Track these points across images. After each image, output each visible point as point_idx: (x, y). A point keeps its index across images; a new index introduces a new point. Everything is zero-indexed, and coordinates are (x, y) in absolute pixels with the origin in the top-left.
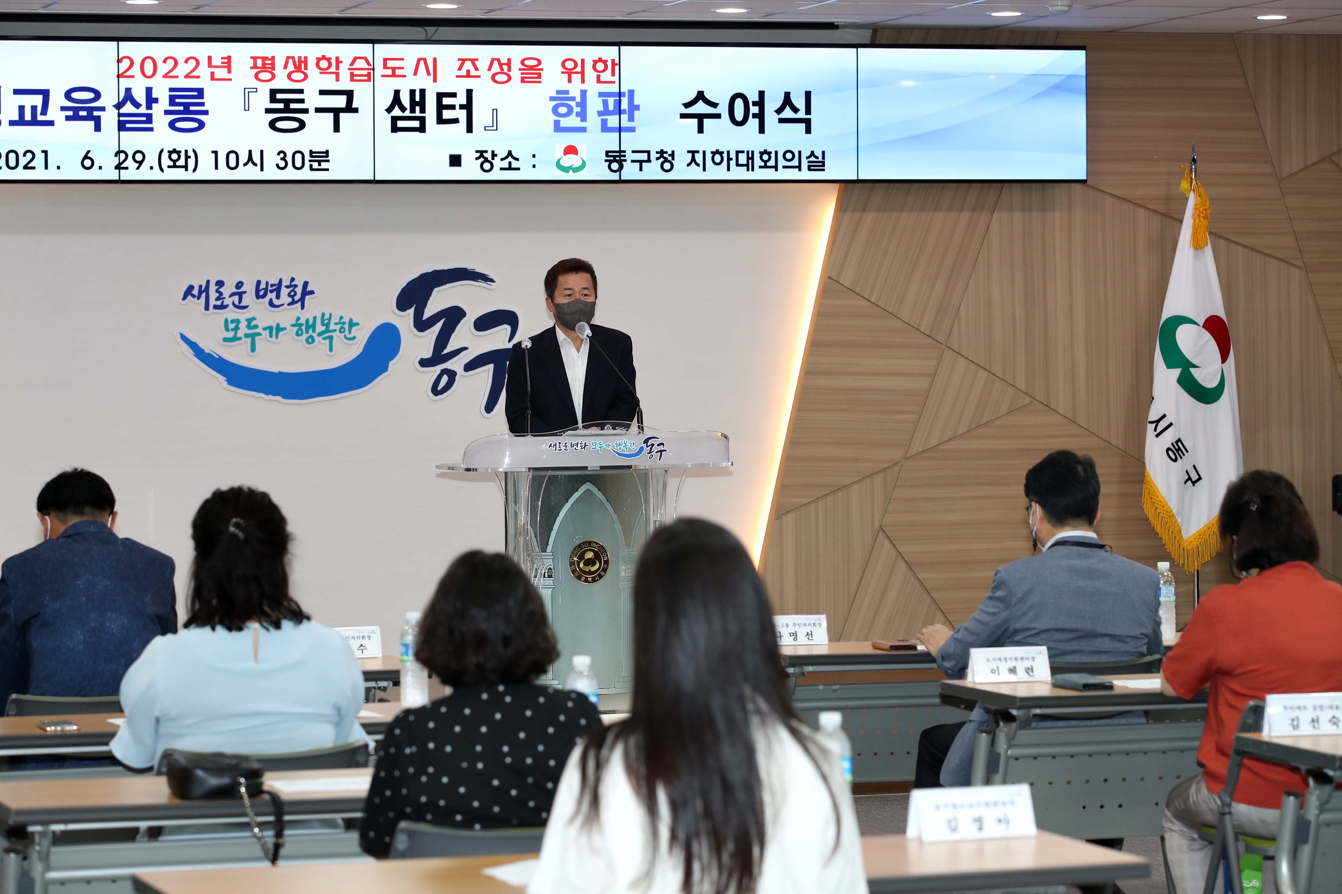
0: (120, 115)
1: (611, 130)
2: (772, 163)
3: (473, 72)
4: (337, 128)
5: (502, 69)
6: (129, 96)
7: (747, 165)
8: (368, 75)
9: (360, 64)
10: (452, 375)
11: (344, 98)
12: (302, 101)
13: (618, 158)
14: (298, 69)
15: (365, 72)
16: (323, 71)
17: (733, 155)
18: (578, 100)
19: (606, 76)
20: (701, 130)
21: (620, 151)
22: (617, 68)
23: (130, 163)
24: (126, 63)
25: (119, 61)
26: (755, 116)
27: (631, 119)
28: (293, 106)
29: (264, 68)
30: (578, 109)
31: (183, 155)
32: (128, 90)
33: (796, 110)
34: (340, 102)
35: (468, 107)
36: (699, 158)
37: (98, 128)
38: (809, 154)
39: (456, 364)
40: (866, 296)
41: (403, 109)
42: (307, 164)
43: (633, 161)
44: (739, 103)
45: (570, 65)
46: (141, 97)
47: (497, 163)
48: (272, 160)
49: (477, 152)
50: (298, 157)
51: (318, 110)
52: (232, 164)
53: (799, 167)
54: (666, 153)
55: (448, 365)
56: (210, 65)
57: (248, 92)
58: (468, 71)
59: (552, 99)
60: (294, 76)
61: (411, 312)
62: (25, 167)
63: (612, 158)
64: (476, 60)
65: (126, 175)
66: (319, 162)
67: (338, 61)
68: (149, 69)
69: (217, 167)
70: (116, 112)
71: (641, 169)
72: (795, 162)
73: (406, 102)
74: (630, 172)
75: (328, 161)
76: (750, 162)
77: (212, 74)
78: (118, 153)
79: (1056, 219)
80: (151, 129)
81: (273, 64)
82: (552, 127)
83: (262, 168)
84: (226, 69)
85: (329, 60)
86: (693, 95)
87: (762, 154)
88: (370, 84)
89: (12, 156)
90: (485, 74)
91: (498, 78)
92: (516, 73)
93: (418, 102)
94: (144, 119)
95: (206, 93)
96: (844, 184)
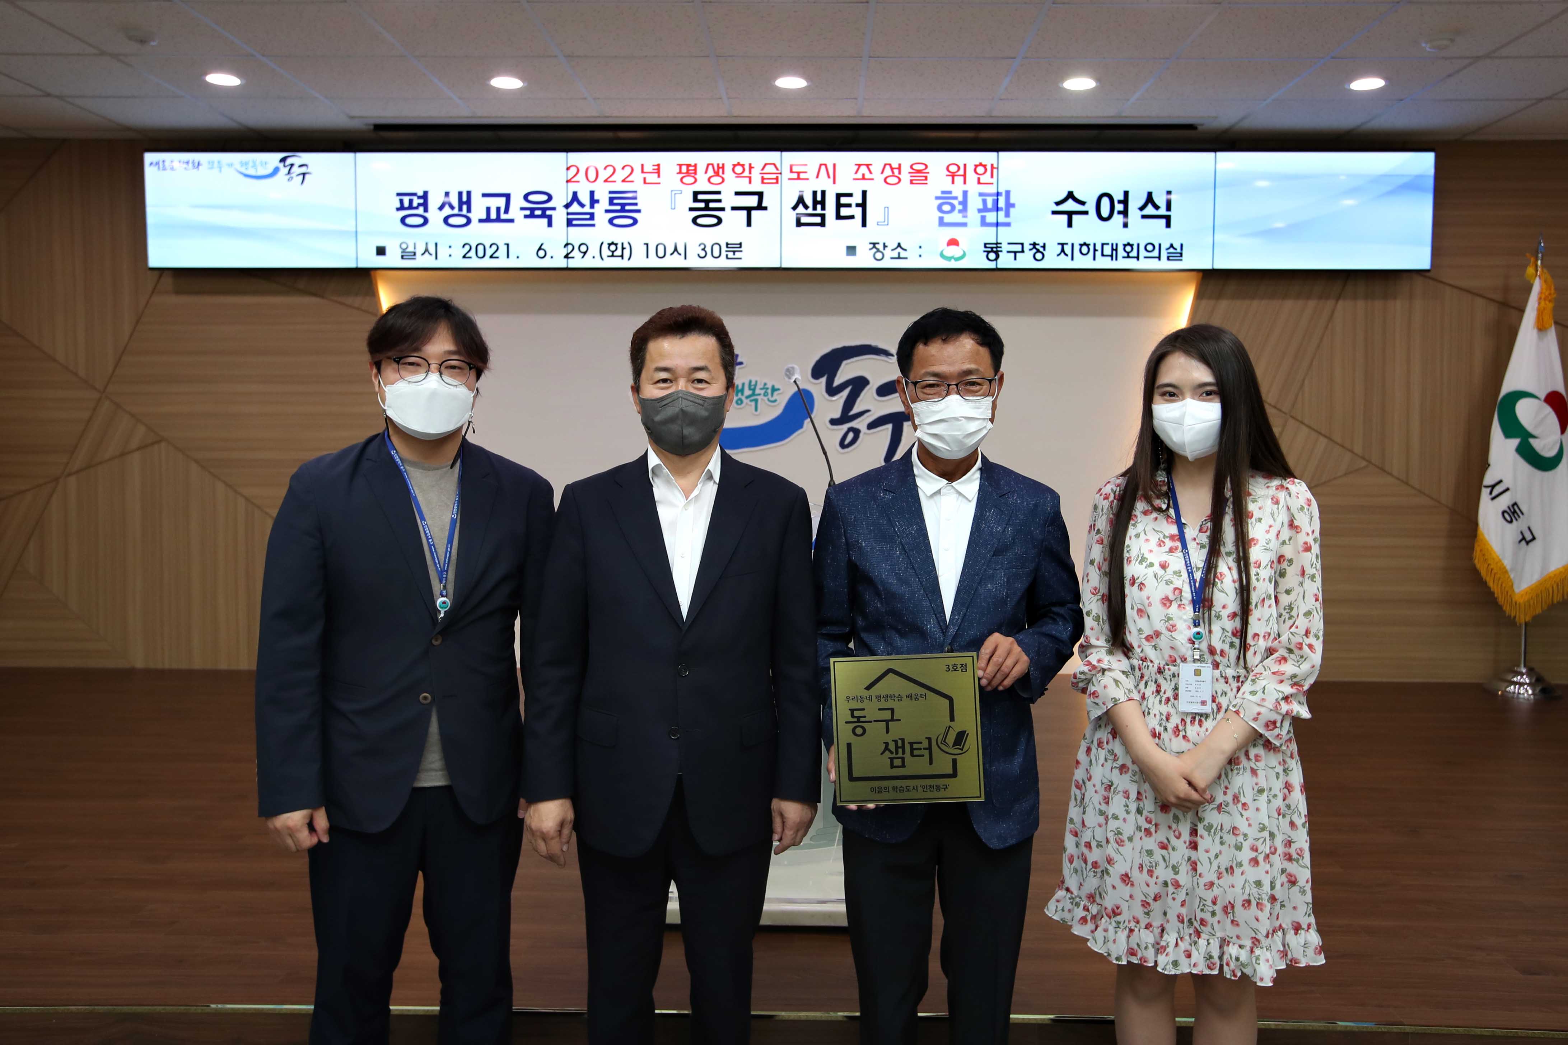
0: (568, 214)
1: (990, 225)
2: (1134, 254)
3: (868, 176)
4: (749, 224)
5: (893, 172)
6: (575, 197)
7: (1112, 256)
8: (777, 179)
9: (770, 169)
10: (857, 432)
11: (755, 198)
12: (719, 201)
13: (995, 250)
14: (717, 174)
15: (774, 176)
16: (739, 176)
17: (1099, 247)
18: (961, 199)
19: (986, 178)
20: (1070, 224)
21: (997, 243)
22: (995, 171)
23: (576, 253)
24: (573, 171)
25: (568, 169)
26: (1119, 213)
27: (1007, 215)
28: (712, 205)
29: (688, 173)
30: (961, 207)
31: (620, 247)
32: (575, 194)
33: (1157, 207)
34: (753, 201)
35: (863, 205)
36: (1068, 249)
37: (550, 224)
38: (1168, 246)
39: (861, 424)
41: (806, 207)
42: (724, 254)
43: (1008, 252)
44: (1105, 201)
45: (953, 169)
46: (585, 198)
47: (888, 253)
48: (694, 250)
49: (870, 243)
50: (716, 248)
51: (734, 208)
52: (661, 254)
53: (1159, 258)
54: (1038, 244)
55: (854, 424)
56: (643, 172)
57: (674, 193)
58: (863, 175)
59: (937, 198)
60: (713, 180)
61: (823, 380)
62: (491, 257)
63: (989, 250)
64: (871, 165)
65: (572, 264)
66: (734, 252)
67: (751, 167)
68: (592, 175)
69: (647, 257)
70: (565, 211)
71: (1015, 259)
72: (1156, 253)
73: (809, 201)
74: (1006, 261)
75: (741, 251)
76: (1114, 252)
77: (645, 179)
78: (567, 245)
79: (1398, 306)
80: (593, 225)
81: (695, 170)
82: (936, 221)
83: (685, 258)
84: (656, 175)
85: (743, 166)
86: (1064, 195)
87: (1125, 246)
88: (778, 186)
89: (481, 248)
90: (879, 178)
91: (889, 180)
92: (905, 176)
93: (819, 201)
94: (588, 217)
95: (639, 195)
96: (1200, 274)
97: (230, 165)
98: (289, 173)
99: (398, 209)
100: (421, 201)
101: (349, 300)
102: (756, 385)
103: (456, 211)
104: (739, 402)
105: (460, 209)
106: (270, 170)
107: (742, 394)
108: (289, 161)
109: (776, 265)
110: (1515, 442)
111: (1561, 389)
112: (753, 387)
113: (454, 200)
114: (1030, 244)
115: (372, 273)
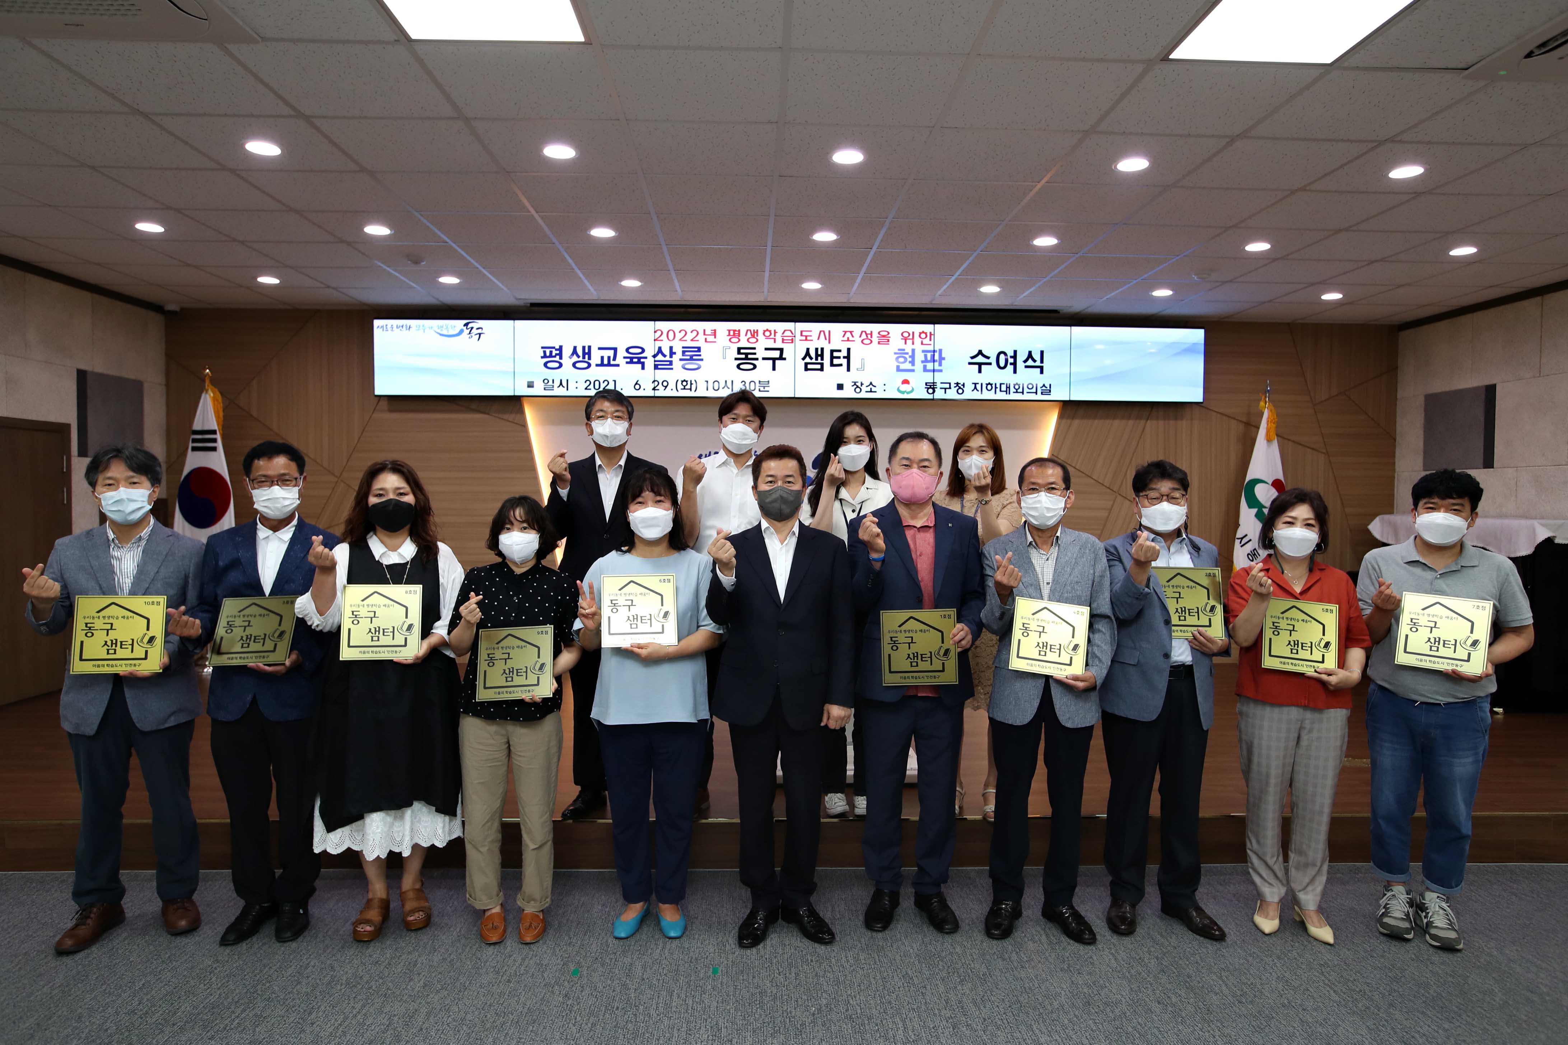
0: (655, 361)
1: (929, 371)
2: (1020, 390)
3: (851, 338)
4: (774, 369)
5: (867, 337)
6: (660, 351)
7: (1006, 391)
8: (792, 340)
9: (788, 333)
11: (778, 352)
12: (755, 354)
14: (753, 336)
15: (790, 338)
16: (767, 338)
17: (998, 386)
18: (910, 354)
19: (927, 341)
20: (980, 371)
21: (934, 383)
22: (932, 336)
23: (660, 387)
24: (659, 333)
25: (655, 332)
26: (1011, 364)
27: (940, 365)
28: (750, 356)
29: (734, 336)
30: (910, 359)
31: (689, 383)
32: (660, 348)
33: (1035, 361)
34: (776, 354)
35: (848, 357)
36: (978, 387)
37: (643, 368)
38: (1042, 385)
40: (1073, 465)
41: (811, 358)
43: (941, 388)
45: (906, 335)
46: (666, 351)
47: (864, 388)
49: (852, 382)
50: (753, 384)
51: (764, 359)
52: (716, 388)
53: (1036, 393)
54: (960, 384)
56: (704, 334)
57: (725, 349)
58: (848, 338)
59: (895, 353)
60: (751, 340)
64: (853, 331)
65: (658, 394)
67: (775, 332)
68: (671, 336)
69: (707, 390)
70: (653, 359)
71: (945, 393)
72: (1034, 390)
73: (813, 354)
74: (939, 394)
75: (769, 386)
76: (1008, 389)
77: (706, 339)
78: (654, 381)
79: (1183, 425)
80: (672, 369)
81: (739, 334)
82: (895, 368)
84: (713, 336)
85: (770, 331)
86: (976, 352)
87: (1015, 385)
88: (792, 345)
89: (597, 383)
90: (858, 340)
91: (865, 342)
92: (875, 339)
93: (820, 354)
94: (668, 363)
95: (702, 350)
96: (1062, 403)
97: (430, 328)
99: (542, 357)
100: (558, 352)
101: (506, 416)
103: (581, 359)
105: (584, 358)
106: (457, 331)
108: (470, 326)
109: (792, 395)
110: (1255, 511)
111: (1282, 478)
113: (580, 352)
114: (955, 383)
115: (523, 399)
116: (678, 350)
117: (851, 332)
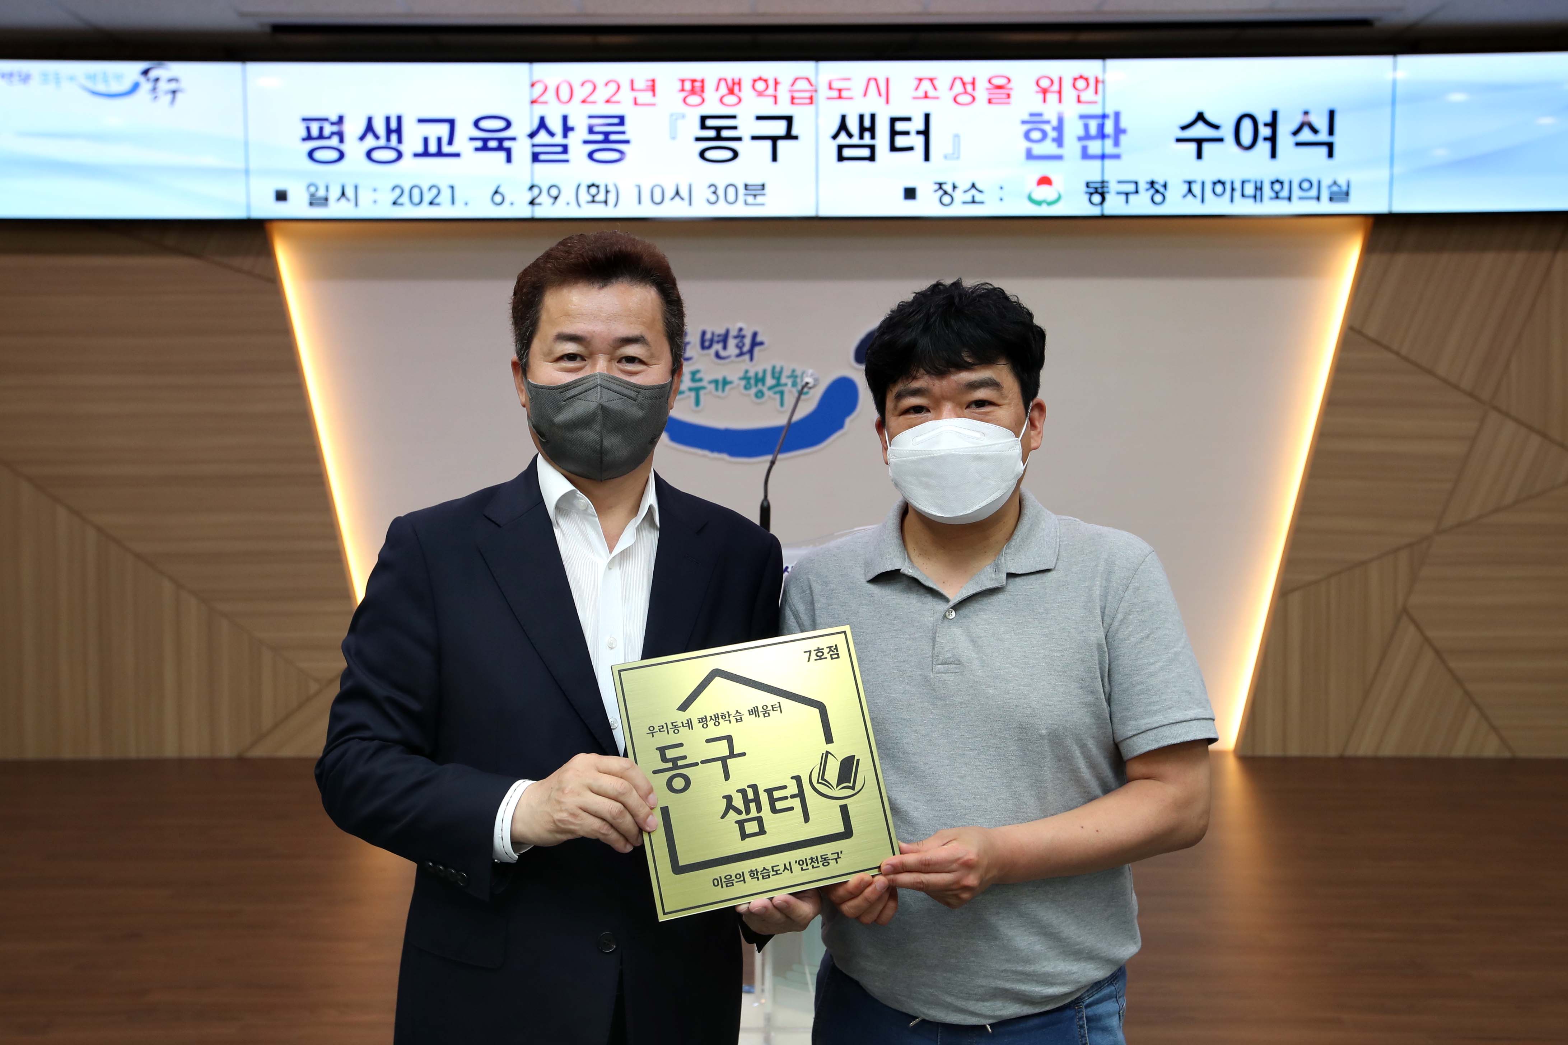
0: (533, 146)
1: (1093, 157)
2: (1285, 193)
3: (932, 93)
4: (775, 158)
5: (965, 89)
6: (542, 124)
7: (1255, 197)
8: (811, 98)
9: (802, 85)
11: (783, 124)
12: (735, 128)
13: (1100, 190)
14: (731, 92)
15: (807, 95)
16: (760, 94)
17: (1238, 186)
18: (1055, 123)
19: (1088, 94)
20: (1199, 156)
21: (1103, 182)
22: (1100, 86)
23: (544, 199)
24: (539, 88)
26: (1265, 139)
27: (1117, 143)
28: (725, 133)
29: (693, 91)
30: (1054, 134)
31: (602, 190)
32: (542, 120)
33: (1315, 131)
34: (779, 128)
35: (925, 133)
36: (1196, 189)
37: (509, 160)
38: (1330, 183)
40: (1396, 350)
41: (850, 135)
42: (741, 198)
43: (1119, 193)
44: (1247, 124)
45: (1045, 83)
46: (555, 125)
47: (959, 195)
48: (702, 194)
49: (936, 183)
50: (731, 190)
51: (754, 138)
52: (657, 198)
53: (1318, 198)
54: (1157, 183)
56: (633, 89)
57: (675, 118)
58: (926, 93)
59: (1024, 122)
60: (727, 100)
62: (431, 203)
63: (1092, 190)
64: (935, 79)
65: (540, 212)
66: (755, 196)
67: (776, 83)
68: (565, 94)
69: (640, 202)
70: (528, 142)
71: (1127, 202)
72: (1314, 192)
73: (853, 126)
74: (1114, 206)
75: (764, 195)
76: (1258, 193)
77: (635, 99)
78: (531, 188)
80: (567, 161)
81: (703, 86)
82: (1023, 154)
83: (690, 204)
84: (650, 94)
85: (766, 81)
86: (1192, 116)
87: (1272, 183)
88: (811, 108)
89: (416, 192)
90: (946, 95)
91: (960, 99)
92: (982, 93)
93: (868, 128)
94: (559, 149)
95: (627, 121)
96: (1371, 220)
97: (72, 78)
98: (154, 89)
99: (304, 140)
100: (335, 128)
101: (237, 261)
102: (781, 372)
103: (382, 142)
104: (759, 395)
105: (388, 139)
106: (126, 85)
107: (764, 384)
108: (153, 74)
109: (810, 213)
112: (777, 375)
113: (379, 127)
114: (1147, 183)
115: (268, 225)
116: (579, 123)
117: (931, 80)
